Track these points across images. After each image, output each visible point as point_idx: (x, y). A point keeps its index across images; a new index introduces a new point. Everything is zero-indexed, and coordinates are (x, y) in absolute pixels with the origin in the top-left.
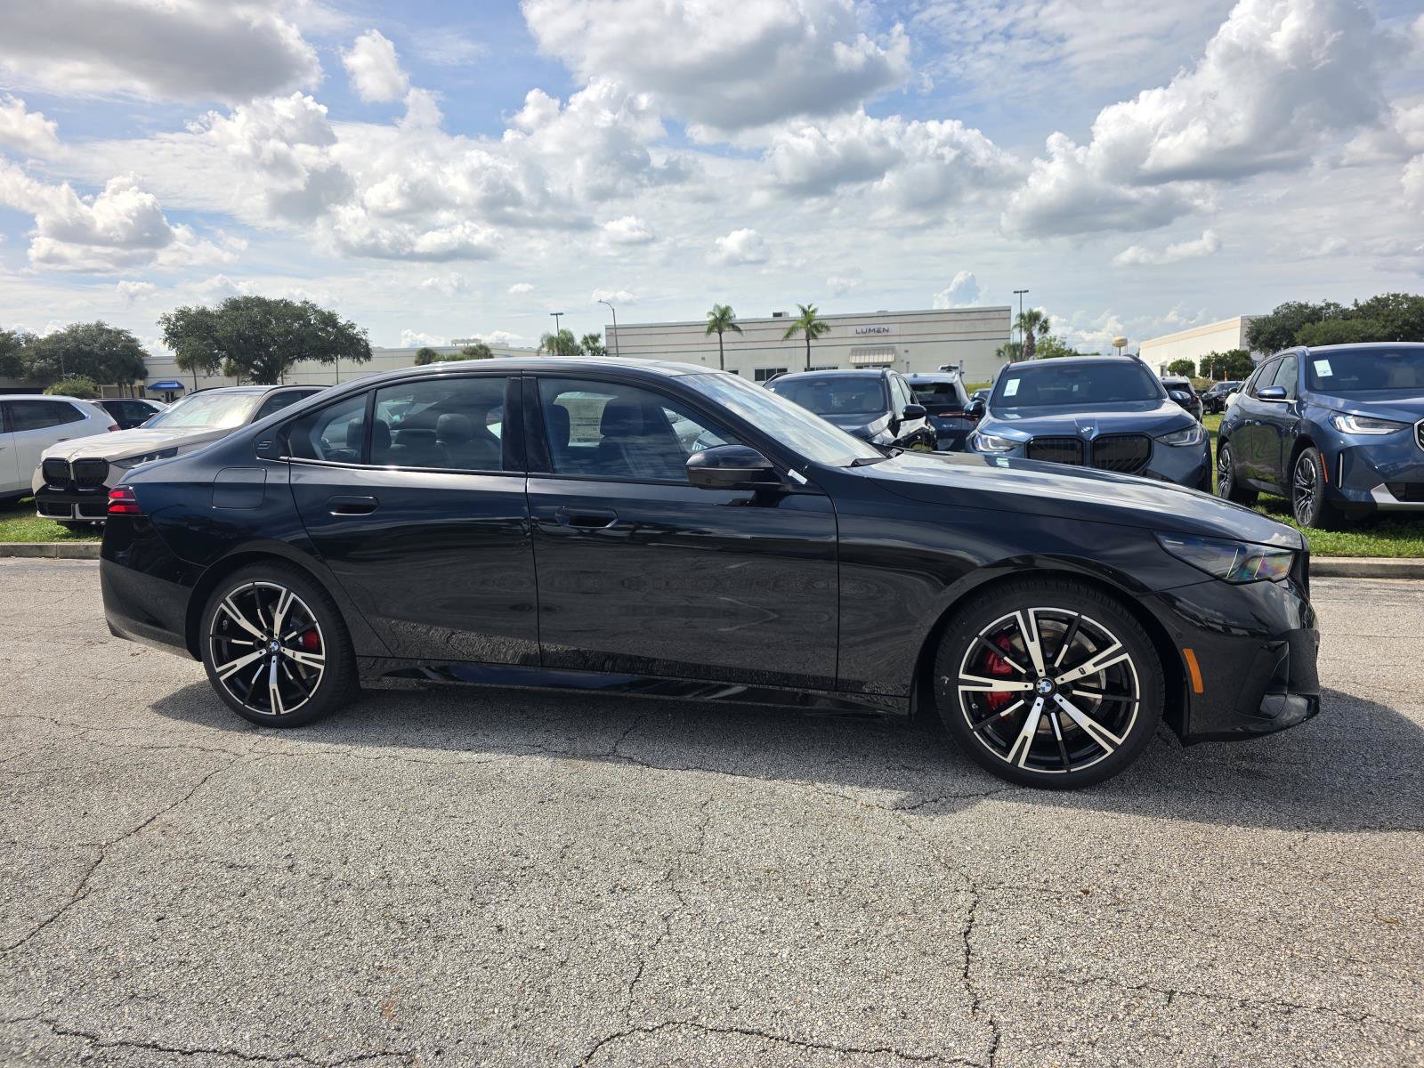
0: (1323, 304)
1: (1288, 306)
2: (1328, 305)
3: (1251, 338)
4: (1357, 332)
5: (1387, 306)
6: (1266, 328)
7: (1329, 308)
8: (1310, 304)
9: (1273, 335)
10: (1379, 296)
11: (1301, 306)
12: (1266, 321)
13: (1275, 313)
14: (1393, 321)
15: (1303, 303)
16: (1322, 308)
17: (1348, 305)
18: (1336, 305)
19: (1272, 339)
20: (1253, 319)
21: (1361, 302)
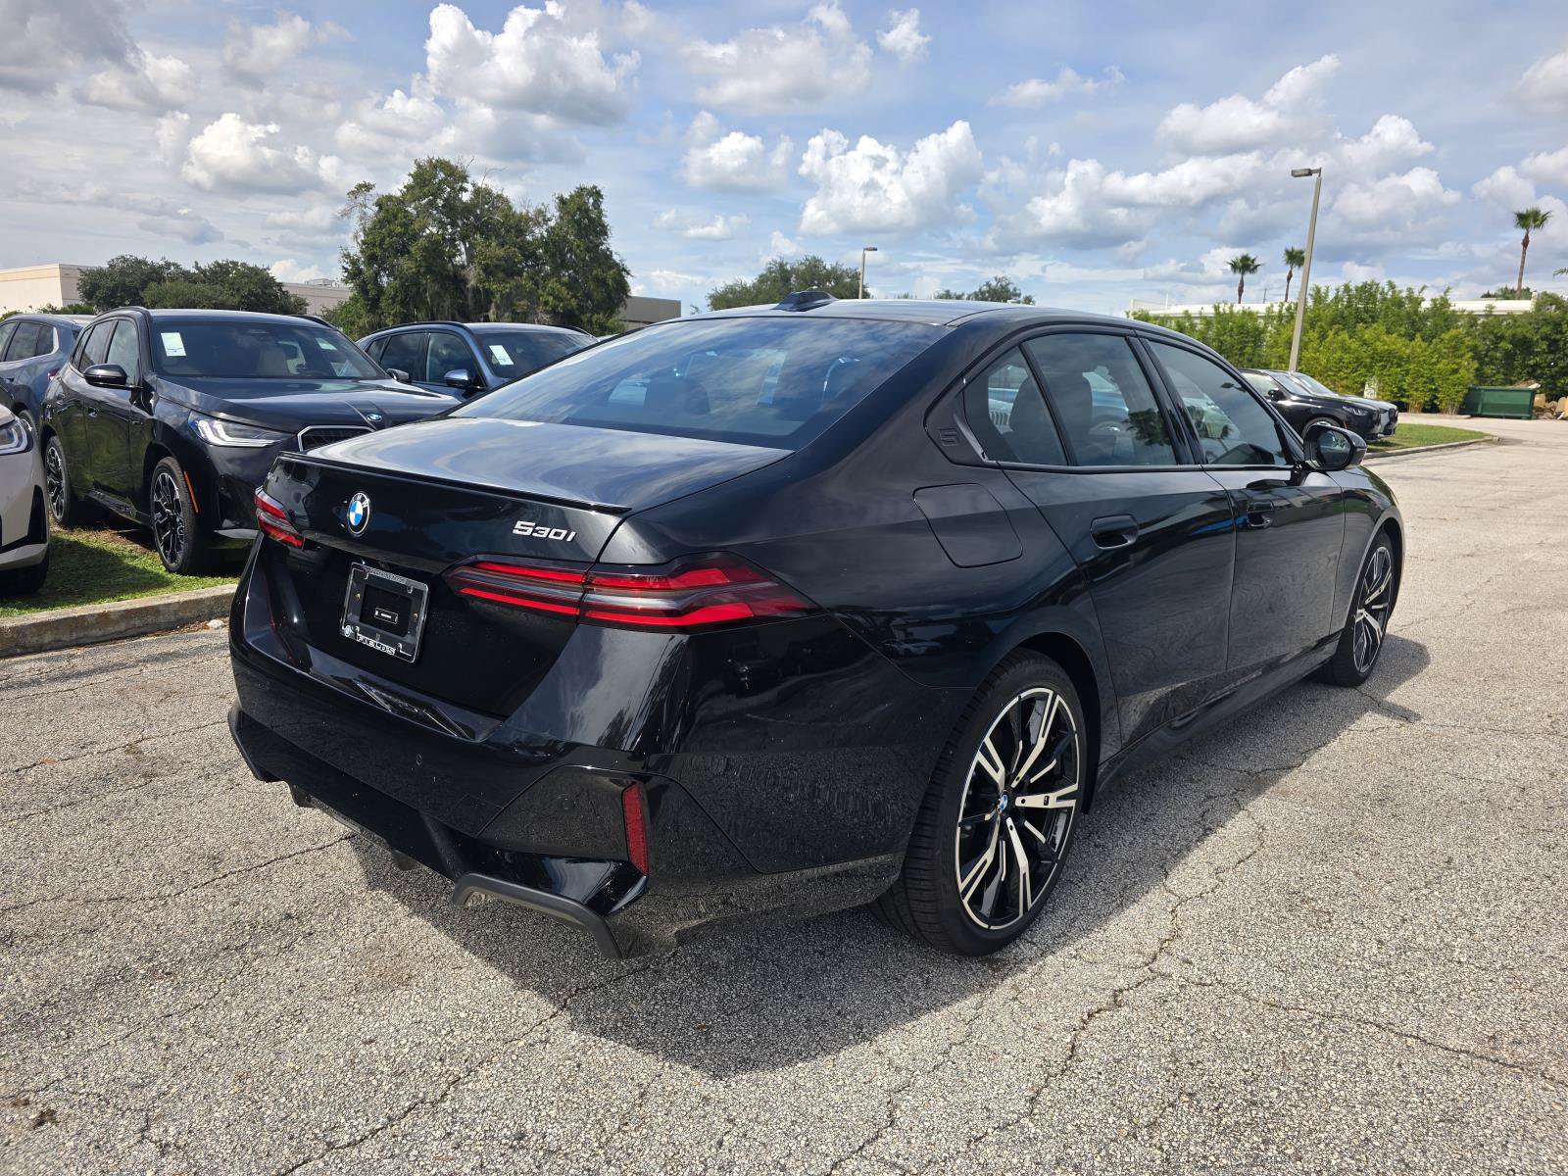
0: (162, 263)
1: (124, 259)
2: (168, 265)
3: (85, 293)
4: (210, 299)
5: (228, 273)
6: (103, 283)
7: (169, 269)
8: (149, 261)
9: (113, 291)
10: (220, 262)
11: (139, 262)
12: (100, 272)
13: (111, 266)
14: (238, 290)
15: (140, 258)
16: (161, 267)
17: (188, 266)
18: (177, 266)
19: (111, 296)
20: (84, 269)
21: (203, 265)
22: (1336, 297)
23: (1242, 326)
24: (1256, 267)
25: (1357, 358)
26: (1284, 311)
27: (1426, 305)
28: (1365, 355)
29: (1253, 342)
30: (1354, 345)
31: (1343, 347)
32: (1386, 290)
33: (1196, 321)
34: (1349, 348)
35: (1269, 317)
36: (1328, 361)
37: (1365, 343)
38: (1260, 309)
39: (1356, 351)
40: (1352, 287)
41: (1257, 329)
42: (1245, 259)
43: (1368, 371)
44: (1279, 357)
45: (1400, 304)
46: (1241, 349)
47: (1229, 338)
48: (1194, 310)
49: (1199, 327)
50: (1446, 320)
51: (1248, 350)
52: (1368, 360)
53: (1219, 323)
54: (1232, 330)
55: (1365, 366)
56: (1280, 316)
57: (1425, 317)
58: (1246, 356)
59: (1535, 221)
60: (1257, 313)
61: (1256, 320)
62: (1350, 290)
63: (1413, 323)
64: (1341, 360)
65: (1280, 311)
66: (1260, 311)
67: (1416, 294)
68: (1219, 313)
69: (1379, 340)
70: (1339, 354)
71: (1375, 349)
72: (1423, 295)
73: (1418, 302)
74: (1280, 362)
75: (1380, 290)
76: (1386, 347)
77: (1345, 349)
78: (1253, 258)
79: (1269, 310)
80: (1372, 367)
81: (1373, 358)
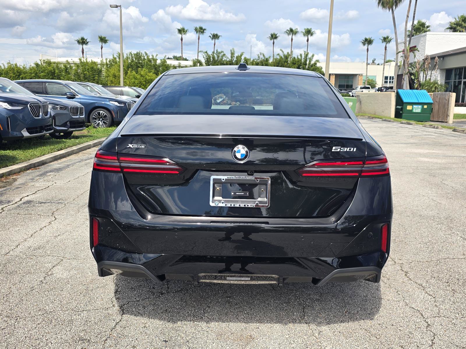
22: (127, 57)
23: (92, 68)
24: (88, 43)
25: (140, 82)
26: (108, 62)
27: (159, 62)
28: (142, 81)
29: (98, 74)
30: (138, 77)
31: (134, 77)
32: (144, 55)
33: (72, 65)
34: (137, 78)
35: (102, 64)
36: (130, 82)
37: (142, 76)
38: (98, 60)
39: (139, 79)
40: (133, 54)
41: (98, 69)
42: (83, 39)
43: (145, 87)
44: (111, 81)
45: (150, 61)
46: (94, 77)
47: (88, 73)
48: (70, 60)
49: (74, 68)
50: (166, 68)
51: (96, 78)
52: (144, 83)
53: (82, 66)
54: (88, 69)
55: (143, 85)
56: (107, 64)
57: (159, 66)
58: (96, 81)
59: (184, 32)
60: (97, 62)
61: (97, 65)
62: (132, 55)
63: (156, 69)
64: (134, 82)
65: (106, 62)
66: (98, 62)
67: (155, 57)
68: (82, 62)
69: (147, 75)
70: (133, 80)
71: (146, 78)
72: (157, 58)
73: (155, 60)
74: (112, 83)
75: (142, 55)
76: (150, 78)
77: (136, 78)
78: (86, 39)
79: (102, 61)
80: (146, 85)
81: (146, 82)
